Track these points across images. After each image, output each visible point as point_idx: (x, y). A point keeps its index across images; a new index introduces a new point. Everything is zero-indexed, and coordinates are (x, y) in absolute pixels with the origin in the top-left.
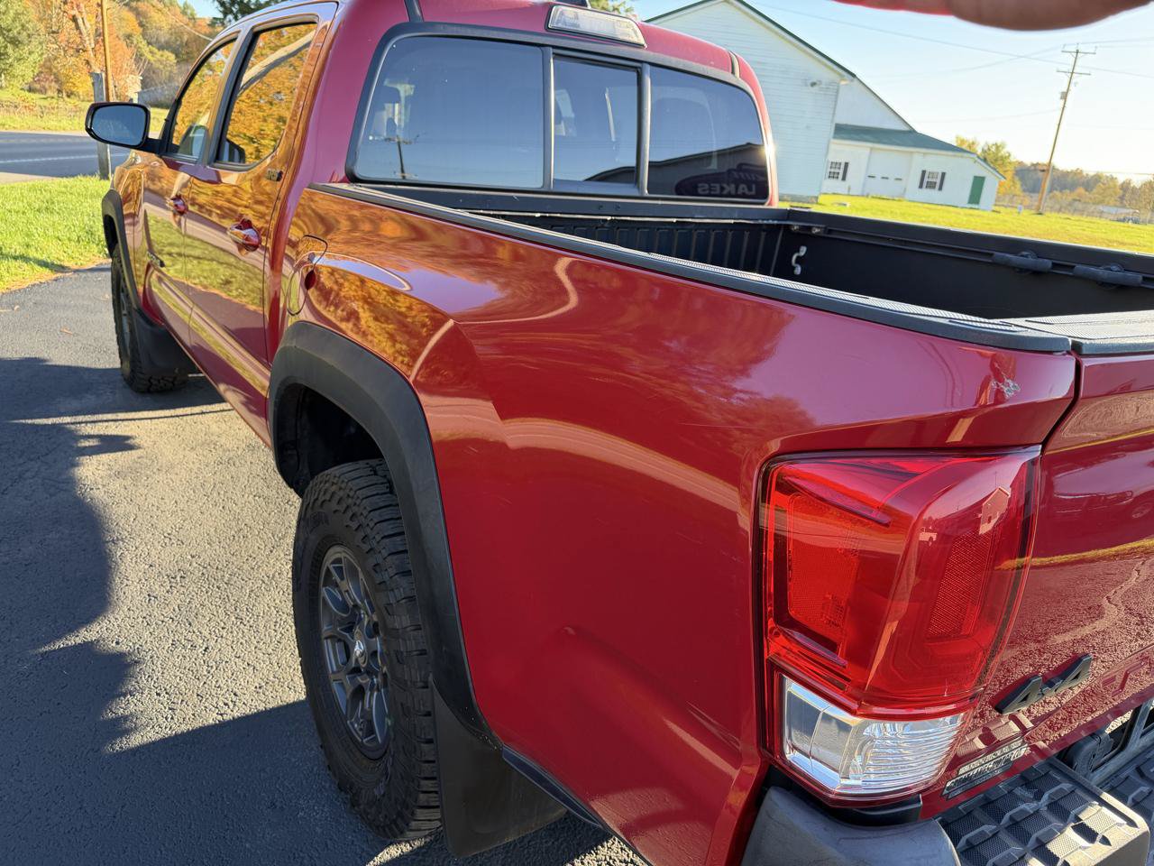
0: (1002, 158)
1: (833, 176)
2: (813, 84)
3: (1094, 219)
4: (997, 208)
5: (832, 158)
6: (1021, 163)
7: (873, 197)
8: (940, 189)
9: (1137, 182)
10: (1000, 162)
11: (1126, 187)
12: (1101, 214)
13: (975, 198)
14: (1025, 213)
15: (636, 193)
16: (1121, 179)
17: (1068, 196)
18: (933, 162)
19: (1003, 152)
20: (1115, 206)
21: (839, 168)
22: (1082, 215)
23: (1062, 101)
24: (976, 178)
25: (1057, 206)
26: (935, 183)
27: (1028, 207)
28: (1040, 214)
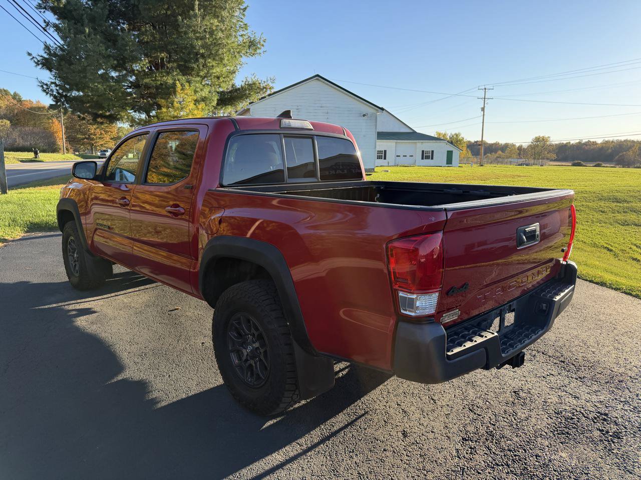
0: (460, 141)
1: (379, 157)
2: (364, 115)
3: (508, 166)
4: (460, 165)
5: (378, 148)
6: (469, 142)
7: (400, 166)
8: (432, 159)
9: (525, 145)
10: (459, 143)
11: (520, 148)
12: (511, 163)
13: (449, 161)
14: (475, 166)
15: (316, 180)
16: (518, 145)
17: (494, 155)
18: (427, 146)
19: (460, 138)
20: (517, 158)
21: (382, 154)
22: (502, 164)
23: (482, 112)
24: (448, 151)
25: (490, 161)
26: (429, 156)
27: (476, 163)
28: (482, 166)
